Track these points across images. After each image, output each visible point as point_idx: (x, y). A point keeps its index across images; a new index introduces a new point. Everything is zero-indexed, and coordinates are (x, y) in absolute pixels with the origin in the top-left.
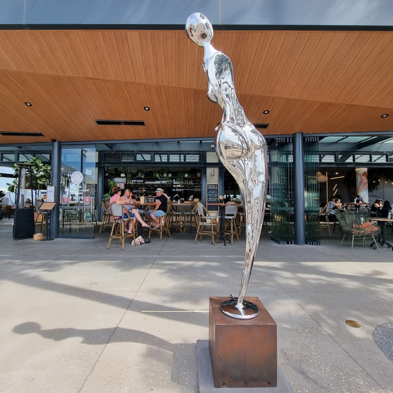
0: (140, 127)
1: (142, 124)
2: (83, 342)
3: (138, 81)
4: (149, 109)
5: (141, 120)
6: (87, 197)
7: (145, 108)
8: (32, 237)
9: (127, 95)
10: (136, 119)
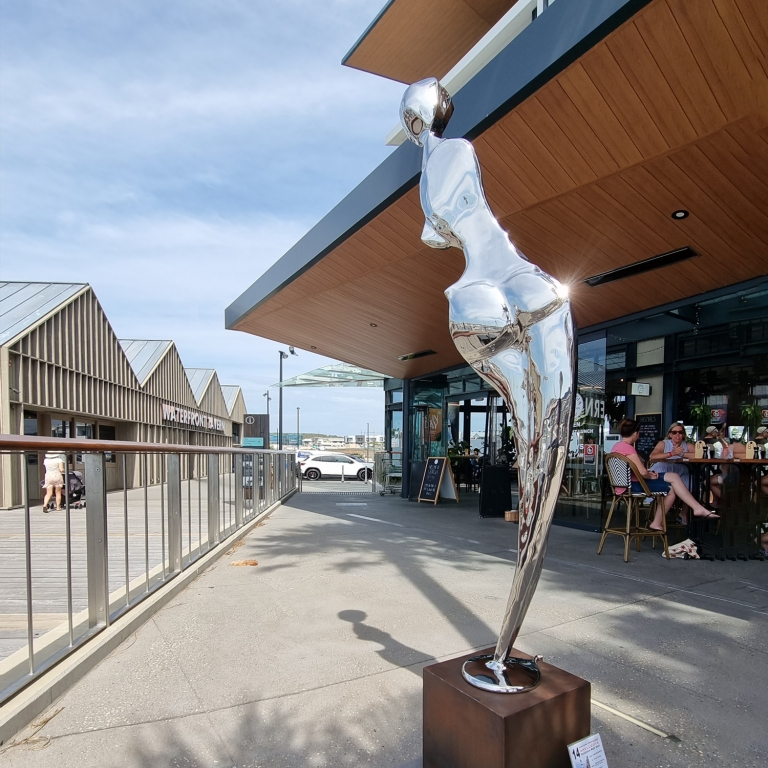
0: (686, 264)
1: (688, 254)
2: (379, 652)
3: (624, 165)
4: (687, 214)
5: (680, 245)
6: (590, 446)
7: (674, 216)
8: (503, 515)
9: (616, 204)
10: (666, 249)
